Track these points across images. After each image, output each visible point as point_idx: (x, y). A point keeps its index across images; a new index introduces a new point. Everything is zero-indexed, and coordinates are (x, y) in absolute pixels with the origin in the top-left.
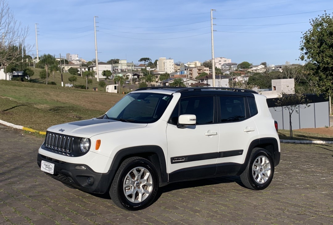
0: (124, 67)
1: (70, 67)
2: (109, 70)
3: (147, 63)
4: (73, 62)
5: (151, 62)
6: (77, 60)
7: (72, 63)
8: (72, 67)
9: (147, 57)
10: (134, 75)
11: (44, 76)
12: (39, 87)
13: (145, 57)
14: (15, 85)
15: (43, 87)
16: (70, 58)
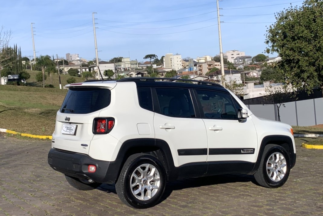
0: (127, 66)
1: (70, 68)
2: (111, 69)
3: (152, 60)
4: (73, 62)
5: (157, 59)
6: (78, 60)
7: (73, 64)
8: (72, 67)
9: (153, 54)
10: (137, 74)
11: (40, 78)
12: (36, 91)
13: (151, 54)
14: (10, 90)
15: (40, 90)
16: (70, 58)
